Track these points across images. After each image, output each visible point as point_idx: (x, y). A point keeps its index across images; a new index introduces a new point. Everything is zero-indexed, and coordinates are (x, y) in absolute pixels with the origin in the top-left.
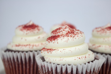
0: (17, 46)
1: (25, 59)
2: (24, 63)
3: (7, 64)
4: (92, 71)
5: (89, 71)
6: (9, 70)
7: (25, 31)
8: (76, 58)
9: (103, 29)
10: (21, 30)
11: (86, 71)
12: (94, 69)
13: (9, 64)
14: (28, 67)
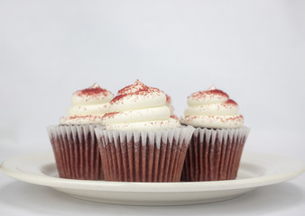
0: (72, 118)
1: (83, 136)
2: (80, 141)
3: (57, 145)
4: (171, 142)
5: (165, 142)
6: (60, 155)
7: (85, 97)
8: (147, 123)
9: (201, 93)
10: (79, 95)
11: (162, 143)
12: (174, 140)
13: (60, 146)
14: (87, 148)
